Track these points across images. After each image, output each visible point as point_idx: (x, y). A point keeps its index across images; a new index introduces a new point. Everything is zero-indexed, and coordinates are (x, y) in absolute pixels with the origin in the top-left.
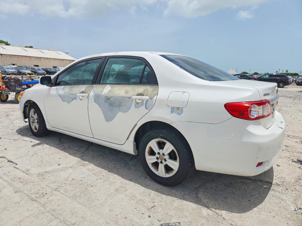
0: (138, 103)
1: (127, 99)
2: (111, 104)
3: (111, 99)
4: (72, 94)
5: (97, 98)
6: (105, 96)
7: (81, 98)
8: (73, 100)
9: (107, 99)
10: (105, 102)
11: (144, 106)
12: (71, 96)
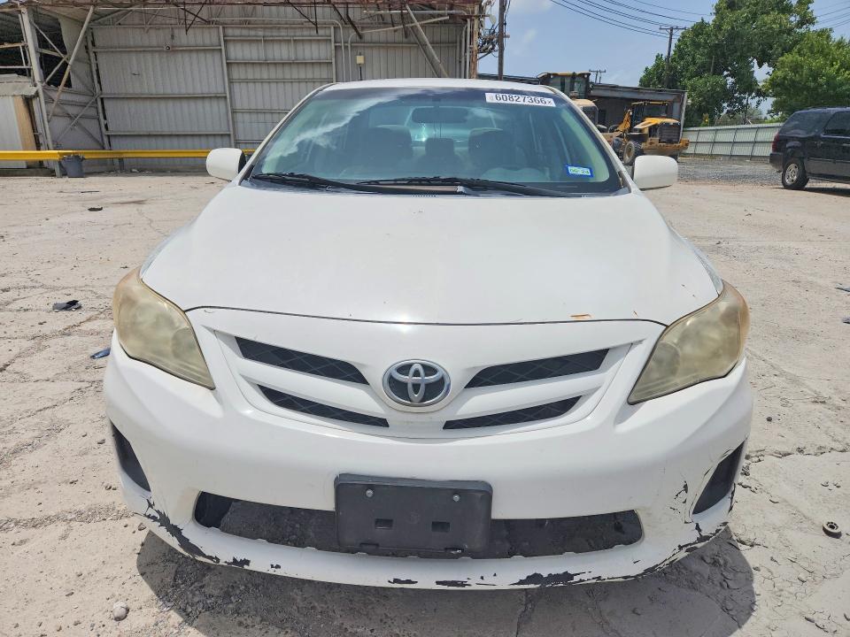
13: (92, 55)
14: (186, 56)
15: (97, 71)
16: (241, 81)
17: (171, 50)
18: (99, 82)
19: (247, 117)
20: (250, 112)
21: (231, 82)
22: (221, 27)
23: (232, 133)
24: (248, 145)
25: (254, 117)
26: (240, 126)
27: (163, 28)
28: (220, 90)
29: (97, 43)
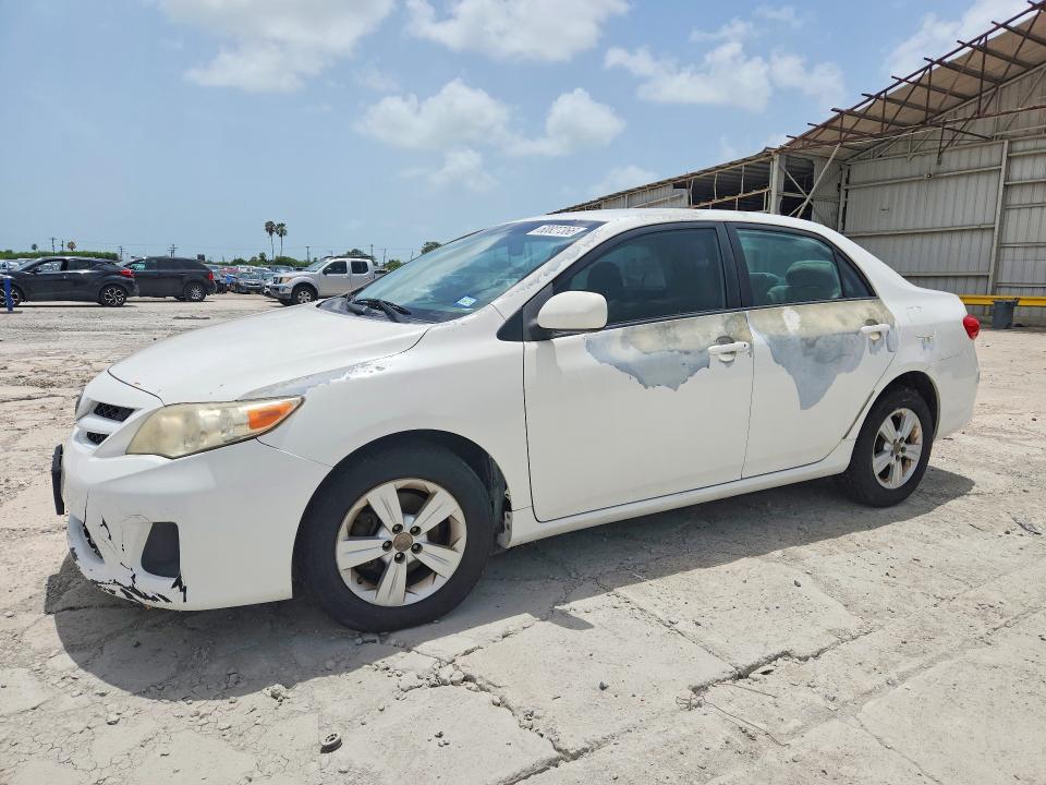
0: (874, 342)
1: (852, 337)
2: (820, 359)
3: (818, 343)
4: (687, 353)
5: (781, 349)
6: (802, 339)
7: (725, 358)
8: (694, 370)
9: (809, 344)
10: (805, 355)
11: (885, 345)
12: (685, 358)
13: (843, 193)
14: (952, 182)
15: (845, 208)
16: (1021, 207)
17: (933, 177)
18: (844, 221)
19: (1020, 253)
20: (1027, 246)
21: (1006, 208)
22: (1006, 142)
23: (991, 274)
24: (1013, 290)
25: (1031, 253)
26: (1007, 266)
27: (930, 154)
28: (989, 219)
29: (851, 180)
